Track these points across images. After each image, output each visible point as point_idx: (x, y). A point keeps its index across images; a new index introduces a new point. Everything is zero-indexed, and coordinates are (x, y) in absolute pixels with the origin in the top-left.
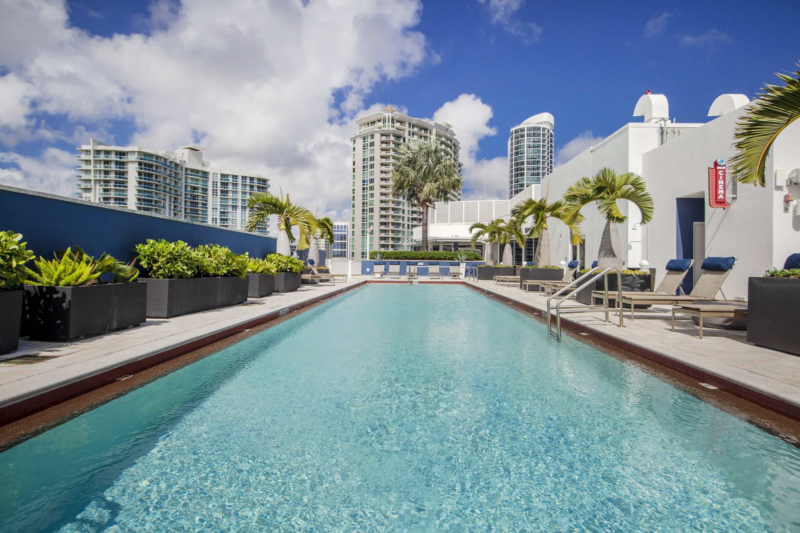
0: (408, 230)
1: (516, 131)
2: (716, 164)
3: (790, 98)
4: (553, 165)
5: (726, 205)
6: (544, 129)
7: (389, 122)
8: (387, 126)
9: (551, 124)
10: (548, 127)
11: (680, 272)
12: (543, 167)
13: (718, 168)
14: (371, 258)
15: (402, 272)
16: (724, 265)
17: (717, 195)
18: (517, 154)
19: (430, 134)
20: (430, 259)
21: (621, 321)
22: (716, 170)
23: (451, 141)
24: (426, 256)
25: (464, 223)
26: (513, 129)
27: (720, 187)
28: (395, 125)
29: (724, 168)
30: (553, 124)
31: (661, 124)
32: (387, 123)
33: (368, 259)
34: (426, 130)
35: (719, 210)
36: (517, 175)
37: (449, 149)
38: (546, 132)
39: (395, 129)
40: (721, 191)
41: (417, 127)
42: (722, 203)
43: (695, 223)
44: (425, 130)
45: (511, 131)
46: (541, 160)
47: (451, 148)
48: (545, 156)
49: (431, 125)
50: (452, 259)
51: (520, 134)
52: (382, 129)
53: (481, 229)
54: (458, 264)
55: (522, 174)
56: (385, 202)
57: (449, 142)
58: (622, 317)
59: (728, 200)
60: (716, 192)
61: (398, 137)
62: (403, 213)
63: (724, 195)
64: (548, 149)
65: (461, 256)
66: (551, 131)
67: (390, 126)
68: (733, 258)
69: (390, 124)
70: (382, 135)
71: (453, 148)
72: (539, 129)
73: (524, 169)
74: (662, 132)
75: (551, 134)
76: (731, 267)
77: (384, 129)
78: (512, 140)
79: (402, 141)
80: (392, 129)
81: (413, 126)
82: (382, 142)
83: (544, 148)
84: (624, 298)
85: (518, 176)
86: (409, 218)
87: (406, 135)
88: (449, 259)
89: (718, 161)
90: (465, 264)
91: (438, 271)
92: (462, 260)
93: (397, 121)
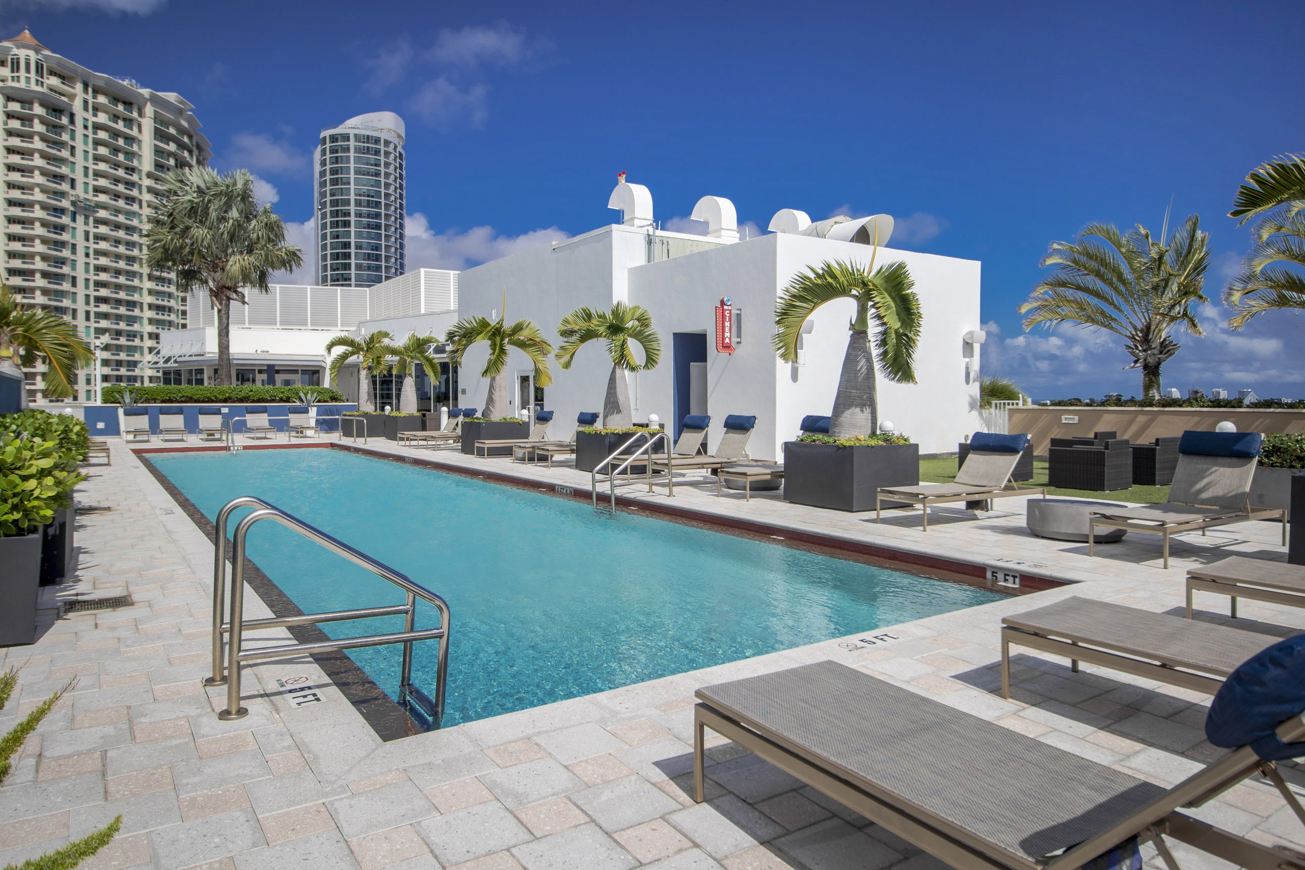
0: (88, 324)
1: (334, 138)
2: (723, 303)
3: (816, 289)
4: (404, 213)
5: (732, 350)
6: (387, 143)
7: (28, 70)
8: (23, 80)
9: (399, 136)
10: (395, 140)
11: (698, 430)
12: (386, 215)
13: (725, 307)
14: (105, 401)
15: (192, 427)
16: (747, 425)
17: (723, 338)
18: (334, 182)
19: (140, 115)
20: (241, 400)
21: (671, 491)
22: (723, 310)
23: (190, 137)
24: (233, 395)
25: (278, 326)
26: (326, 133)
27: (727, 329)
28: (46, 81)
29: (730, 308)
30: (403, 135)
31: (648, 230)
32: (22, 73)
33: (99, 403)
34: (128, 104)
35: (724, 355)
36: (335, 224)
37: (186, 154)
38: (391, 149)
39: (44, 90)
40: (727, 335)
41: (105, 94)
42: (727, 347)
43: (691, 364)
44: (125, 103)
45: (322, 136)
46: (383, 201)
47: (191, 152)
48: (390, 195)
49: (142, 95)
50: (288, 400)
51: (339, 143)
52: (10, 83)
53: (350, 349)
54: (305, 411)
55: (347, 224)
56: (22, 256)
57: (186, 139)
58: (651, 485)
59: (733, 344)
60: (723, 335)
61: (56, 110)
62: (74, 284)
63: (730, 339)
64: (395, 181)
65: (306, 394)
66: (399, 149)
67: (33, 81)
68: (754, 417)
69: (33, 75)
70: (9, 99)
71: (196, 152)
72: (377, 141)
73: (349, 214)
74: (650, 241)
75: (400, 154)
76: (753, 427)
77: (15, 84)
78: (324, 152)
79: (65, 120)
80: (39, 89)
81: (96, 92)
82: (10, 116)
83: (388, 179)
84: (656, 463)
85: (337, 226)
86: (87, 296)
87: (77, 106)
88: (281, 400)
89: (725, 300)
90: (315, 409)
91: (266, 424)
92: (308, 401)
93: (52, 73)
